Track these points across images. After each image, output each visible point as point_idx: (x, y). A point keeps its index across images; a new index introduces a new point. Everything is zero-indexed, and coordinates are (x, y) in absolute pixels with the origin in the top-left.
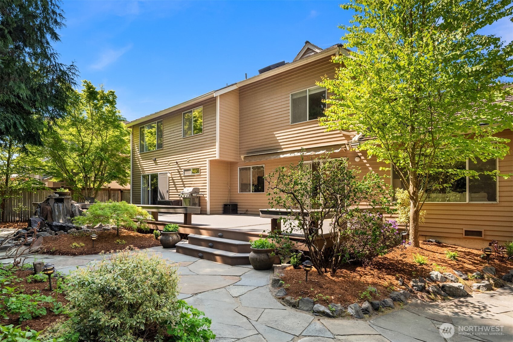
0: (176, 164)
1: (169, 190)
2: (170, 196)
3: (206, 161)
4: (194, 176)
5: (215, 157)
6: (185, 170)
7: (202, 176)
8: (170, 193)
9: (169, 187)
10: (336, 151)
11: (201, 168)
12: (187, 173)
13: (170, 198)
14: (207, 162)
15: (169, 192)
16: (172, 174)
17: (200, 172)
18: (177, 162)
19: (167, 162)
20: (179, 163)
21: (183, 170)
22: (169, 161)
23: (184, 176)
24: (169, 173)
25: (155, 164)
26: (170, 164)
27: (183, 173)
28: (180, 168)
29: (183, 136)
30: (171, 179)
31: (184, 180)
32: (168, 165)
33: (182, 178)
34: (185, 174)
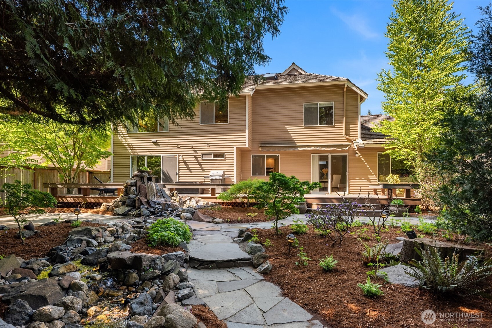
0: (191, 147)
1: (179, 172)
2: (180, 178)
3: (232, 148)
4: (216, 160)
5: (245, 145)
6: (203, 154)
7: (227, 161)
8: (180, 176)
9: (179, 170)
10: (345, 149)
11: (226, 154)
12: (205, 158)
13: (180, 180)
14: (235, 149)
15: (179, 174)
16: (184, 157)
17: (225, 157)
18: (192, 146)
19: (176, 146)
20: (194, 147)
21: (201, 154)
22: (179, 145)
23: (202, 160)
24: (179, 156)
25: (155, 146)
26: (181, 148)
27: (201, 157)
28: (196, 152)
29: (201, 123)
30: (182, 162)
31: (201, 164)
32: (177, 148)
33: (200, 161)
34: (202, 158)
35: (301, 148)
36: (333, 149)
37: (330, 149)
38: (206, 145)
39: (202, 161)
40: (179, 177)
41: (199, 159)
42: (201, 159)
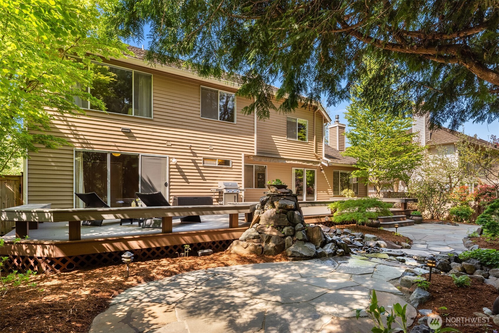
0: (188, 148)
1: (170, 182)
2: (171, 191)
3: (241, 154)
4: (222, 168)
6: (205, 159)
7: (233, 170)
8: (171, 187)
9: (170, 179)
11: (233, 161)
12: (208, 163)
13: (171, 194)
14: (243, 156)
15: (170, 185)
16: (178, 160)
17: (232, 166)
18: (190, 146)
19: (165, 142)
20: (192, 148)
21: (202, 159)
22: (169, 141)
23: (204, 166)
24: (170, 158)
25: (127, 138)
26: (173, 146)
27: (202, 162)
28: (195, 154)
29: (202, 116)
30: (175, 167)
31: (202, 171)
32: (165, 146)
33: (201, 168)
34: (204, 163)
35: (288, 161)
36: (310, 164)
37: (308, 164)
38: (208, 146)
39: (203, 168)
40: (170, 189)
41: (199, 165)
42: (202, 165)
